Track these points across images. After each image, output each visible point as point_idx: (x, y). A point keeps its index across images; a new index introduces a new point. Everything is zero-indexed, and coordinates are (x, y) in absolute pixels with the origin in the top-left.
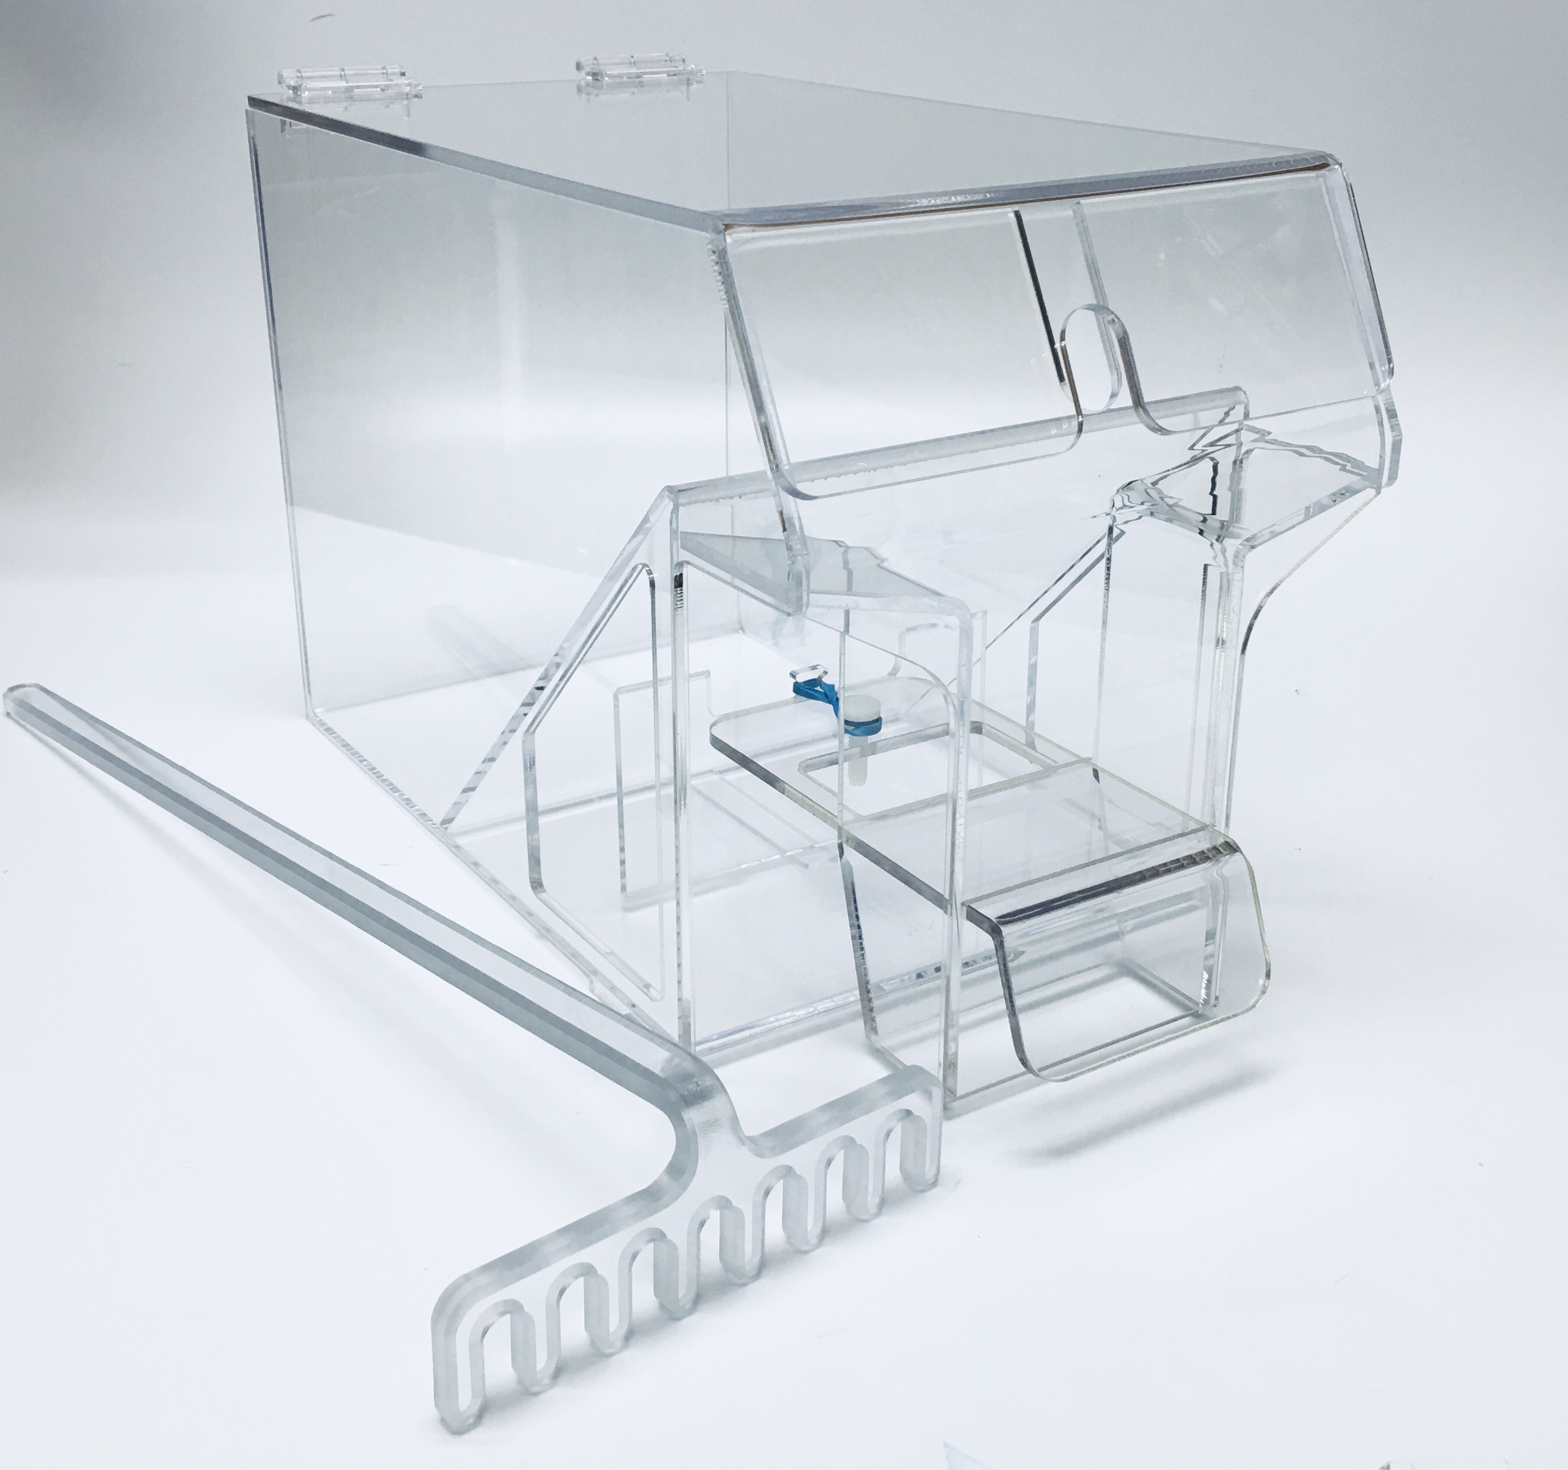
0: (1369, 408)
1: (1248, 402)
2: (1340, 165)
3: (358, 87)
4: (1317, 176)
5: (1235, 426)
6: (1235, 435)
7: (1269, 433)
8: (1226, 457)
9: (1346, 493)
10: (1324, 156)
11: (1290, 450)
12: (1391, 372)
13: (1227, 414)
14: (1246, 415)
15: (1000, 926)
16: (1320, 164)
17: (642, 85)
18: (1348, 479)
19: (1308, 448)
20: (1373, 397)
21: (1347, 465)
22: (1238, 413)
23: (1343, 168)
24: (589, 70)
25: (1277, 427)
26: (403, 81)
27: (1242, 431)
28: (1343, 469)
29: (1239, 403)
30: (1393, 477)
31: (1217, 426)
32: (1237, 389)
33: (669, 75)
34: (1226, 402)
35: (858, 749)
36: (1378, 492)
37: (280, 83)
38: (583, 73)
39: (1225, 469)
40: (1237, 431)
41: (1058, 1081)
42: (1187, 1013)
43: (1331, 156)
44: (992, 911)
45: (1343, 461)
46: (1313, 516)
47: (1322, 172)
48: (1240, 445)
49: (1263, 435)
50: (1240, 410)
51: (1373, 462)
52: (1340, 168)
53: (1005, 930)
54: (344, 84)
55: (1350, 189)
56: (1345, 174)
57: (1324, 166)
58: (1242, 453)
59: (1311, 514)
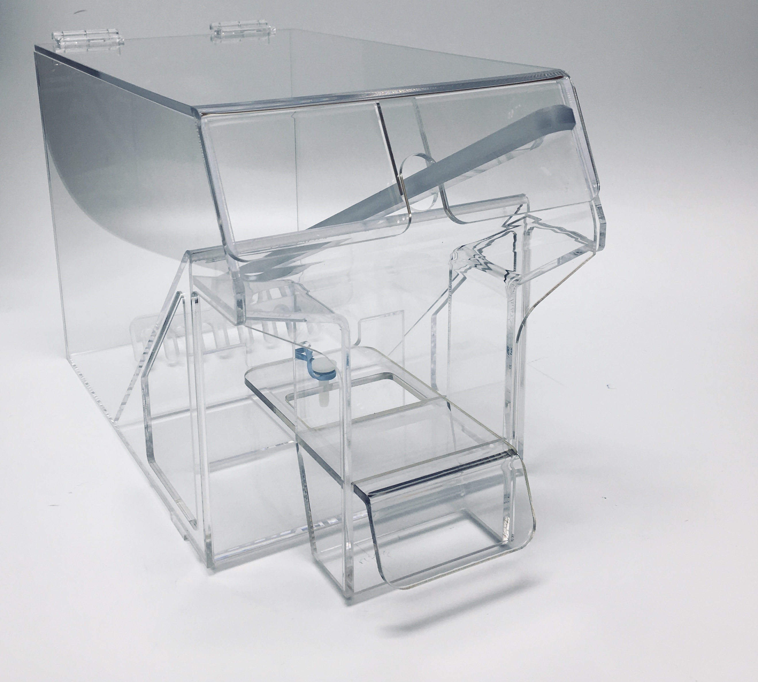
0: (586, 207)
1: (529, 202)
2: (569, 77)
3: (93, 40)
4: (557, 83)
5: (523, 215)
6: (523, 220)
7: (541, 220)
8: (520, 232)
9: (578, 253)
10: (561, 72)
11: (550, 229)
12: (599, 188)
13: (519, 209)
14: (528, 208)
15: (369, 498)
16: (558, 76)
17: (243, 36)
18: (578, 246)
19: (559, 228)
20: (589, 202)
21: (578, 238)
22: (524, 209)
23: (570, 79)
24: (217, 29)
25: (545, 217)
26: (116, 36)
27: (527, 218)
28: (576, 240)
29: (524, 203)
30: (602, 246)
31: (514, 215)
32: (523, 195)
33: (257, 31)
34: (518, 201)
35: (322, 387)
36: (594, 255)
37: (53, 38)
38: (213, 31)
39: (520, 237)
40: (524, 218)
41: (403, 589)
42: (497, 544)
43: (564, 72)
44: (366, 489)
45: (575, 235)
46: (562, 264)
47: (559, 80)
48: (526, 224)
49: (537, 220)
50: (525, 206)
51: (591, 238)
52: (569, 79)
53: (372, 500)
54: (85, 38)
55: (574, 89)
56: (571, 82)
57: (561, 77)
58: (527, 229)
59: (561, 263)
